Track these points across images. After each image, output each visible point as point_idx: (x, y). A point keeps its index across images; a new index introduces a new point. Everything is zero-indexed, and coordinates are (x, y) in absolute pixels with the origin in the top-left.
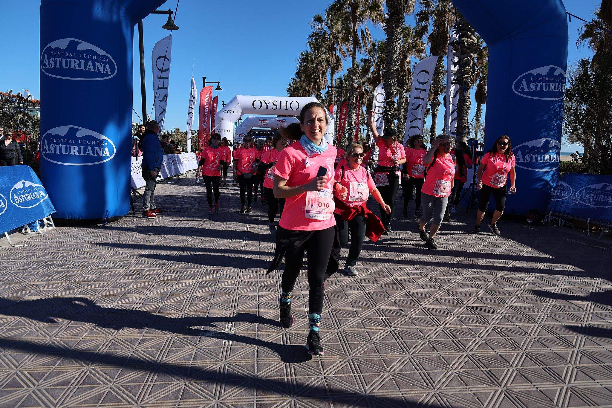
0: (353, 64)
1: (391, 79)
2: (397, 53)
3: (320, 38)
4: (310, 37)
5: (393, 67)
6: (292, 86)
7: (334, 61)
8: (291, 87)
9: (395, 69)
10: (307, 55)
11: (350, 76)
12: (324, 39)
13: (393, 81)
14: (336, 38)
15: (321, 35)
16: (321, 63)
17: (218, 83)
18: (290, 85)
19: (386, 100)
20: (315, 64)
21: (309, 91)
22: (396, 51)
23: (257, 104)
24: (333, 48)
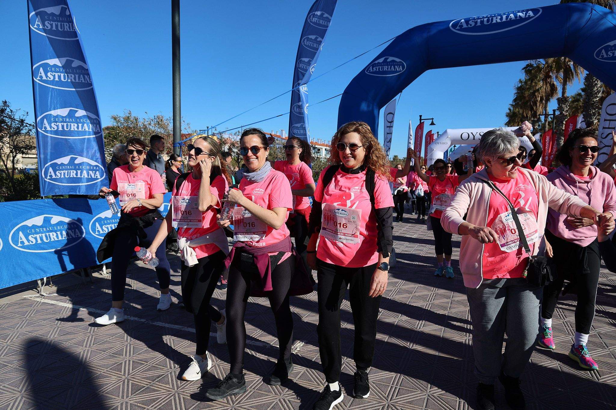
0: (564, 93)
1: (591, 109)
2: (599, 86)
3: (534, 68)
4: (523, 69)
5: (593, 99)
6: (512, 112)
7: (549, 89)
8: (510, 111)
9: (595, 100)
10: (526, 82)
11: (559, 105)
12: (539, 69)
13: (594, 111)
14: (551, 67)
15: (535, 65)
16: (538, 90)
17: (433, 119)
18: (510, 110)
19: (587, 128)
20: (531, 91)
21: (527, 117)
22: (596, 84)
23: (465, 136)
24: (547, 76)
